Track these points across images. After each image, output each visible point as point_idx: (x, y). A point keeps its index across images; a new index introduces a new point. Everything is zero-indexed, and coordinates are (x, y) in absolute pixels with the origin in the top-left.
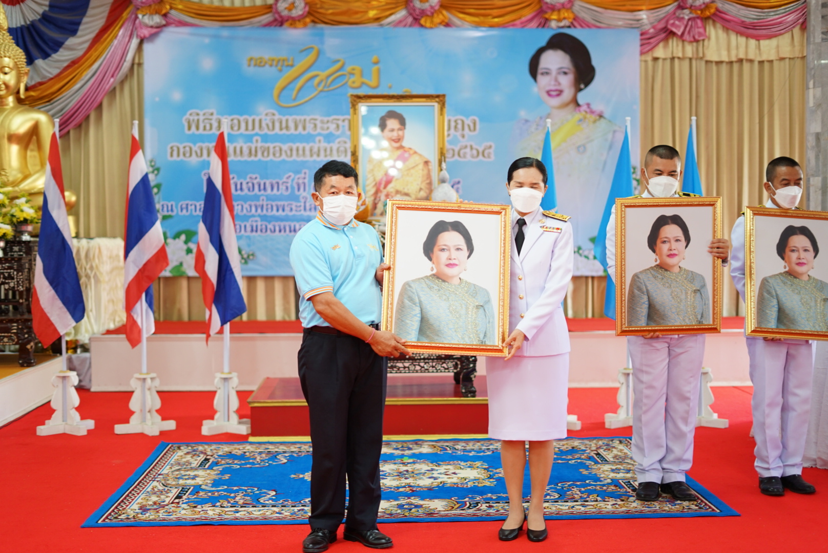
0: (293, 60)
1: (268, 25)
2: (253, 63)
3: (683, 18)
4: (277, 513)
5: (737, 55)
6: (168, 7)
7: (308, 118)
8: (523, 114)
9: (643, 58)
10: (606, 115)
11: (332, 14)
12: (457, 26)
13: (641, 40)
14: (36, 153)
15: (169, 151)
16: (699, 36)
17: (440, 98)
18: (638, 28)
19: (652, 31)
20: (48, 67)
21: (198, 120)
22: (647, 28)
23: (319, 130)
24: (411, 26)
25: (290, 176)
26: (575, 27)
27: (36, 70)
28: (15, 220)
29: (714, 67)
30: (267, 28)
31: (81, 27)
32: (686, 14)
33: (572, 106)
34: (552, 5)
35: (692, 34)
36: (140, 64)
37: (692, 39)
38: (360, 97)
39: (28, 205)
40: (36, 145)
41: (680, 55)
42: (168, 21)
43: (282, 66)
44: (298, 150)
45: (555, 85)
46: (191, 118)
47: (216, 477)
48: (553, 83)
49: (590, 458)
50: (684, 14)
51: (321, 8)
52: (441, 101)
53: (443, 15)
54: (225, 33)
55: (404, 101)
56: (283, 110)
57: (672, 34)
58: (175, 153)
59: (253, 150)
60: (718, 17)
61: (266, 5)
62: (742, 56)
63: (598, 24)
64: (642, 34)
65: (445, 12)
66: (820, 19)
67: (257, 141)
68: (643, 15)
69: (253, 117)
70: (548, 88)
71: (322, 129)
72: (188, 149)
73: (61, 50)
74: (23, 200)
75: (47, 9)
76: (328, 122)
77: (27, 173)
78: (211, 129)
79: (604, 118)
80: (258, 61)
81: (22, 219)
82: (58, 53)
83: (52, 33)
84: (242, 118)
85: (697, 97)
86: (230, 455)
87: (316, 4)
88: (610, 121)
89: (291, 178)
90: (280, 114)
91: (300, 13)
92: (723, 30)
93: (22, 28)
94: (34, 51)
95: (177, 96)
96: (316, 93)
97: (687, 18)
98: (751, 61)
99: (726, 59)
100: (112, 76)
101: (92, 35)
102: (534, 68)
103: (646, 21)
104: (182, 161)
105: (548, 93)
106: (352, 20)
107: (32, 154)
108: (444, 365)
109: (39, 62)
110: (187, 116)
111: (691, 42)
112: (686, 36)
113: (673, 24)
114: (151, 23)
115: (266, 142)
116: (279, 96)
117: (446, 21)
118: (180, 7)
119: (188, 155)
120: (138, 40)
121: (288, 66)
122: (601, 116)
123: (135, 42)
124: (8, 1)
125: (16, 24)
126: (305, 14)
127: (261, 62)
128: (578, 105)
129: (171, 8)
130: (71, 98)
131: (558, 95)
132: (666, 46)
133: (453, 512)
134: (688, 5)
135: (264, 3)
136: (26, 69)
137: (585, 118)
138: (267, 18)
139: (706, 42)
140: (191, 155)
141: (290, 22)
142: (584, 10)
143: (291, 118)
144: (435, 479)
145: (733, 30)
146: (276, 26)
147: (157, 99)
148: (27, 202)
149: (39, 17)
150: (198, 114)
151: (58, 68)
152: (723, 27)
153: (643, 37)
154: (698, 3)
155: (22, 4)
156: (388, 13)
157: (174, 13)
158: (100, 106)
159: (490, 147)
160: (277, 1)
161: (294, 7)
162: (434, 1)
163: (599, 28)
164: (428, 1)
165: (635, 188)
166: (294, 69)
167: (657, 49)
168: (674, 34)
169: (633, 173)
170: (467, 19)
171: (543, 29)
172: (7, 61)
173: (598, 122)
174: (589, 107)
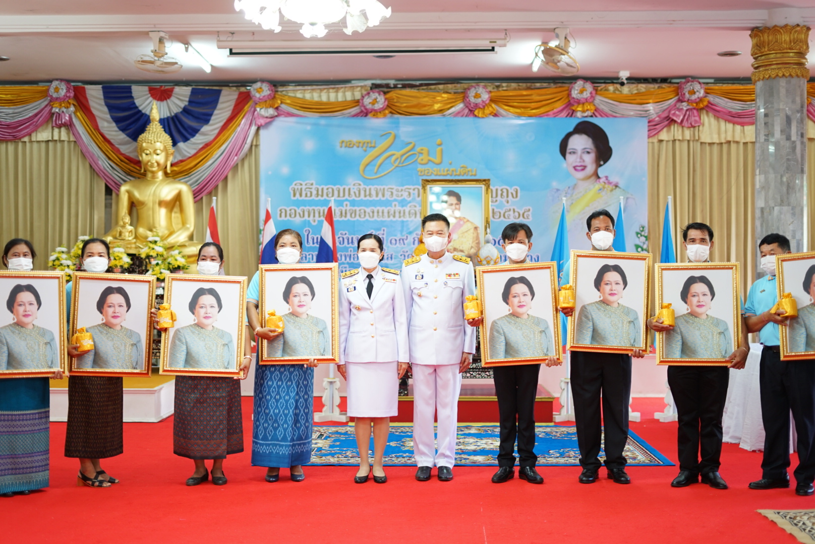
0: (375, 143)
1: (356, 115)
2: (344, 145)
3: (682, 109)
5: (725, 138)
6: (279, 102)
7: (386, 188)
8: (555, 184)
9: (651, 140)
10: (620, 185)
11: (405, 107)
12: (503, 116)
13: (649, 126)
14: (178, 215)
15: (279, 213)
16: (695, 123)
17: (486, 182)
18: (646, 117)
19: (657, 119)
20: (187, 148)
21: (301, 189)
22: (654, 117)
23: (394, 197)
24: (466, 116)
26: (596, 116)
27: (179, 151)
28: (171, 267)
29: (708, 148)
30: (355, 118)
31: (213, 118)
32: (685, 106)
33: (593, 178)
34: (577, 99)
35: (689, 122)
36: (257, 146)
37: (690, 126)
38: (428, 181)
40: (179, 208)
41: (680, 138)
42: (279, 113)
43: (367, 147)
44: (378, 212)
45: (580, 162)
46: (296, 187)
47: (331, 444)
48: (578, 160)
50: (682, 106)
51: (397, 102)
52: (487, 184)
53: (492, 107)
54: (323, 122)
55: (461, 183)
56: (366, 181)
57: (673, 121)
58: (283, 214)
59: (344, 212)
60: (710, 108)
61: (355, 100)
62: (729, 139)
63: (614, 114)
64: (649, 122)
65: (493, 105)
66: (763, 125)
67: (347, 205)
68: (651, 107)
69: (343, 187)
70: (575, 164)
71: (398, 196)
72: (293, 211)
73: (197, 135)
75: (187, 103)
76: (402, 190)
77: (172, 230)
78: (311, 196)
79: (620, 188)
80: (348, 144)
81: (176, 266)
82: (195, 138)
83: (190, 122)
84: (335, 188)
85: (694, 171)
86: (337, 432)
87: (393, 99)
88: (624, 190)
90: (364, 184)
91: (381, 106)
92: (715, 118)
93: (168, 118)
94: (177, 136)
95: (285, 170)
96: (393, 167)
97: (685, 109)
98: (737, 142)
99: (716, 140)
100: (236, 155)
101: (221, 124)
102: (563, 149)
103: (652, 112)
104: (288, 220)
105: (575, 168)
106: (421, 112)
107: (175, 215)
108: (487, 373)
109: (181, 145)
110: (293, 186)
111: (689, 127)
112: (685, 123)
113: (674, 114)
114: (267, 115)
115: (354, 206)
116: (364, 170)
117: (495, 112)
118: (288, 101)
119: (293, 216)
120: (256, 128)
121: (371, 147)
122: (616, 186)
123: (254, 129)
124: (157, 98)
125: (164, 116)
126: (385, 107)
127: (350, 144)
128: (599, 177)
129: (282, 103)
130: (204, 171)
131: (583, 170)
132: (669, 131)
133: (489, 461)
134: (686, 99)
135: (353, 99)
136: (171, 150)
137: (604, 188)
138: (355, 110)
139: (701, 128)
140: (295, 216)
141: (373, 113)
142: (604, 103)
143: (373, 188)
144: (478, 446)
145: (723, 119)
146: (362, 116)
147: (270, 173)
149: (181, 110)
150: (301, 185)
151: (195, 149)
152: (715, 116)
153: (651, 124)
154: (694, 97)
155: (168, 100)
156: (449, 106)
157: (284, 107)
158: (226, 178)
159: (529, 210)
160: (363, 97)
161: (377, 102)
162: (485, 96)
163: (615, 117)
164: (480, 97)
165: (644, 243)
166: (376, 149)
167: (661, 133)
168: (675, 122)
169: (642, 231)
170: (511, 110)
171: (571, 118)
172: (159, 145)
173: (614, 191)
174: (607, 179)
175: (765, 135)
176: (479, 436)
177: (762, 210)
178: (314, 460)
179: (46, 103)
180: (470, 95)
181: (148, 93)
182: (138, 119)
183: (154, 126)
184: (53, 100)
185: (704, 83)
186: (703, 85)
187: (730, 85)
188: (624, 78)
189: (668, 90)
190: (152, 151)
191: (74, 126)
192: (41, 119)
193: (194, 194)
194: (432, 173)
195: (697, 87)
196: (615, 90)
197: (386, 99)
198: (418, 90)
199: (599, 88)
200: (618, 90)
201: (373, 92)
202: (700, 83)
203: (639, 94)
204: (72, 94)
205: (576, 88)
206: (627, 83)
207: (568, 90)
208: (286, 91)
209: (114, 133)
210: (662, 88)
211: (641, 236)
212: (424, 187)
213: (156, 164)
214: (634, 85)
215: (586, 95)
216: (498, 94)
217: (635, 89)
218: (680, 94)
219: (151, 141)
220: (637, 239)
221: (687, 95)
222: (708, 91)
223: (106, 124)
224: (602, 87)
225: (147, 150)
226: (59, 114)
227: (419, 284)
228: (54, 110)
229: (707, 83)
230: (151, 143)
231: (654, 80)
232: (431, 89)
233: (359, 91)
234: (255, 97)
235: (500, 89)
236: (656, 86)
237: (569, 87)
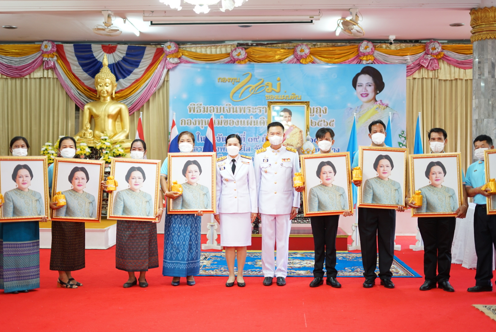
0: (239, 79)
1: (228, 62)
2: (220, 80)
3: (428, 59)
5: (454, 77)
6: (181, 54)
7: (246, 107)
8: (349, 105)
9: (408, 78)
10: (389, 106)
11: (258, 57)
12: (318, 63)
13: (407, 69)
14: (120, 123)
15: (181, 122)
16: (435, 68)
17: (307, 103)
18: (406, 64)
19: (412, 65)
20: (125, 82)
21: (194, 107)
22: (410, 63)
23: (251, 113)
24: (295, 63)
26: (375, 63)
28: (115, 155)
29: (443, 83)
30: (227, 64)
31: (141, 64)
32: (429, 57)
33: (373, 101)
34: (363, 53)
35: (432, 67)
36: (167, 81)
37: (433, 69)
38: (271, 102)
39: (121, 148)
40: (120, 119)
41: (426, 77)
42: (181, 61)
43: (234, 82)
44: (241, 122)
45: (365, 91)
46: (191, 106)
47: (212, 263)
48: (364, 90)
50: (428, 57)
51: (252, 55)
53: (311, 58)
54: (208, 66)
55: (291, 104)
56: (234, 102)
57: (422, 66)
58: (183, 123)
59: (220, 122)
60: (445, 58)
62: (456, 77)
63: (386, 62)
64: (407, 67)
65: (312, 56)
66: (478, 68)
67: (222, 117)
68: (408, 58)
69: (220, 106)
70: (361, 93)
71: (253, 112)
72: (189, 121)
73: (131, 74)
74: (118, 146)
75: (125, 55)
76: (256, 108)
77: (116, 132)
78: (200, 112)
79: (389, 107)
80: (223, 80)
81: (118, 154)
82: (130, 76)
83: (127, 66)
84: (215, 107)
85: (435, 97)
86: (215, 256)
87: (251, 53)
88: (391, 109)
90: (233, 105)
91: (243, 57)
92: (448, 65)
93: (113, 64)
94: (119, 75)
95: (185, 96)
96: (251, 94)
97: (429, 59)
98: (462, 80)
99: (448, 78)
100: (155, 87)
101: (146, 68)
102: (355, 83)
103: (409, 60)
104: (186, 126)
105: (361, 95)
106: (267, 60)
107: (118, 123)
108: (307, 220)
109: (121, 80)
110: (189, 105)
111: (432, 70)
112: (429, 68)
113: (423, 62)
114: (173, 62)
115: (226, 118)
116: (233, 96)
117: (312, 61)
118: (187, 54)
119: (189, 124)
120: (167, 70)
121: (237, 82)
122: (387, 106)
123: (165, 70)
124: (107, 52)
126: (246, 57)
127: (224, 80)
128: (376, 101)
129: (183, 55)
130: (135, 97)
131: (366, 96)
132: (419, 72)
135: (226, 52)
136: (115, 83)
137: (379, 107)
138: (228, 59)
139: (439, 70)
140: (191, 124)
141: (238, 61)
142: (380, 55)
143: (238, 107)
144: (302, 265)
145: (453, 65)
146: (231, 63)
147: (175, 98)
148: (120, 146)
149: (121, 59)
150: (194, 105)
151: (130, 83)
152: (448, 63)
153: (408, 68)
154: (435, 52)
155: (113, 53)
156: (285, 57)
157: (184, 57)
158: (149, 101)
159: (334, 121)
160: (232, 51)
161: (240, 54)
162: (307, 51)
163: (387, 64)
164: (304, 51)
165: (404, 141)
166: (240, 83)
167: (415, 74)
168: (423, 67)
169: (403, 134)
170: (323, 60)
171: (359, 64)
172: (108, 81)
173: (386, 109)
174: (381, 102)
175: (479, 75)
176: (302, 259)
177: (477, 121)
178: (201, 272)
179: (39, 55)
180: (298, 50)
181: (101, 48)
182: (95, 65)
183: (105, 69)
184: (44, 53)
185: (441, 43)
186: (440, 44)
187: (457, 44)
188: (392, 40)
189: (419, 47)
190: (104, 84)
191: (57, 69)
192: (36, 65)
193: (129, 111)
194: (274, 98)
195: (437, 45)
196: (387, 47)
197: (246, 53)
198: (266, 47)
199: (377, 46)
200: (389, 47)
201: (238, 48)
202: (438, 43)
203: (401, 50)
204: (55, 49)
205: (363, 46)
206: (394, 43)
207: (357, 47)
208: (185, 47)
209: (81, 73)
210: (415, 46)
211: (402, 137)
212: (269, 106)
213: (106, 92)
214: (398, 44)
215: (369, 50)
216: (315, 49)
217: (399, 46)
218: (426, 50)
219: (103, 78)
220: (400, 139)
221: (431, 51)
222: (444, 48)
223: (76, 68)
224: (378, 45)
225: (101, 83)
226: (47, 62)
227: (265, 165)
228: (44, 59)
229: (443, 43)
231: (411, 41)
232: (274, 46)
234: (167, 51)
235: (316, 47)
236: (412, 45)
237: (358, 45)
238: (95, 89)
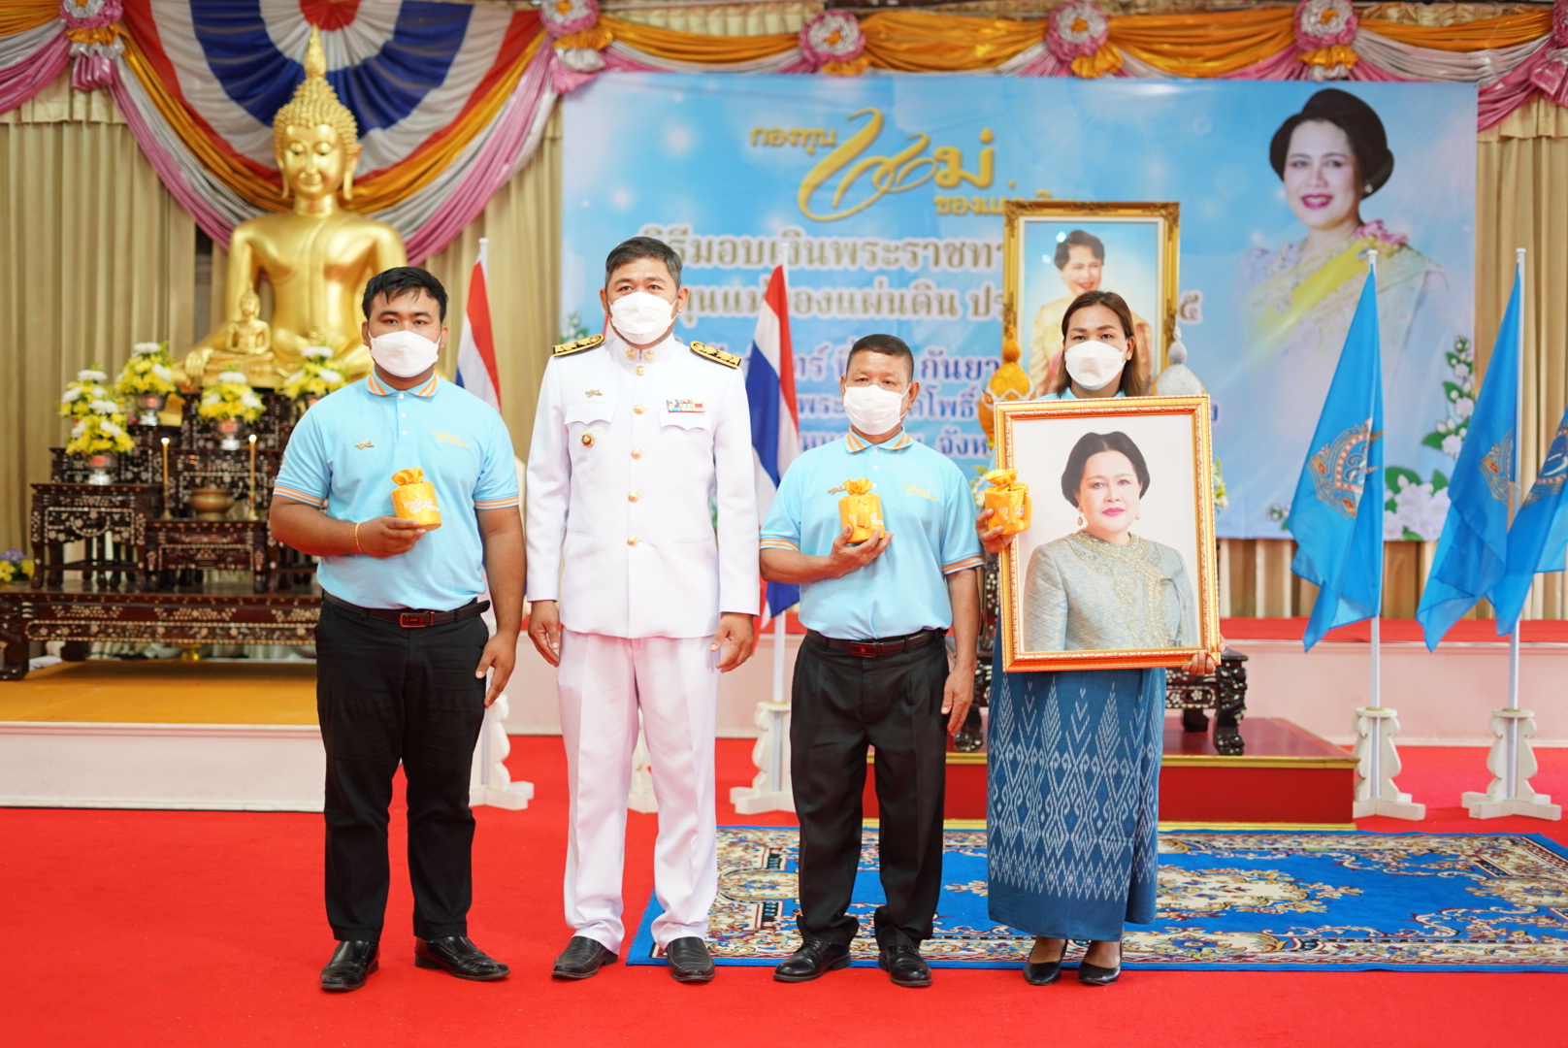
0: (835, 136)
1: (791, 70)
2: (762, 139)
3: (1559, 64)
4: (961, 949)
6: (609, 35)
7: (860, 241)
8: (1257, 238)
9: (1483, 137)
10: (1410, 243)
11: (909, 51)
12: (1139, 76)
13: (1480, 103)
17: (1169, 210)
18: (1476, 81)
19: (1500, 86)
20: (393, 142)
22: (1491, 81)
23: (880, 265)
24: (1051, 74)
25: (826, 347)
26: (1357, 79)
27: (371, 150)
30: (789, 75)
31: (452, 71)
32: (1565, 56)
33: (1348, 225)
34: (1315, 37)
36: (554, 140)
38: (1021, 206)
41: (1552, 133)
42: (609, 61)
43: (815, 145)
44: (840, 300)
45: (1318, 186)
48: (1314, 181)
49: (1473, 869)
50: (1561, 56)
51: (887, 40)
52: (1171, 214)
53: (1113, 54)
54: (712, 84)
55: (1102, 213)
56: (815, 226)
57: (1539, 92)
61: (787, 34)
63: (1401, 74)
64: (1481, 94)
65: (1115, 50)
68: (1485, 58)
69: (761, 238)
70: (1305, 192)
71: (887, 262)
73: (415, 113)
75: (390, 37)
76: (897, 248)
79: (1410, 248)
80: (771, 136)
82: (410, 118)
83: (399, 81)
84: (739, 240)
87: (879, 33)
88: (1418, 254)
89: (827, 351)
90: (810, 233)
91: (851, 48)
93: (345, 72)
94: (368, 115)
95: (622, 199)
96: (876, 195)
101: (472, 87)
103: (1488, 69)
105: (1305, 200)
106: (944, 63)
109: (376, 134)
113: (1540, 75)
114: (580, 65)
116: (808, 200)
117: (1119, 65)
118: (631, 35)
120: (554, 96)
121: (826, 145)
122: (1402, 245)
123: (548, 98)
124: (321, 22)
125: (336, 64)
126: (860, 50)
127: (776, 138)
128: (1361, 224)
129: (615, 38)
130: (431, 198)
131: (1323, 205)
132: (1525, 116)
133: (1280, 955)
135: (782, 31)
136: (354, 145)
138: (789, 57)
141: (831, 64)
142: (1376, 47)
143: (828, 241)
144: (1211, 897)
146: (804, 72)
147: (586, 204)
149: (375, 52)
151: (410, 145)
153: (1484, 98)
155: (347, 29)
156: (1010, 50)
157: (619, 47)
158: (481, 217)
159: (1196, 298)
160: (807, 27)
161: (840, 37)
162: (1098, 28)
163: (1403, 80)
164: (1086, 29)
165: (1465, 380)
166: (836, 151)
167: (1508, 120)
168: (1542, 93)
169: (1461, 351)
170: (1157, 63)
171: (1297, 83)
172: (325, 132)
173: (1396, 255)
174: (1380, 228)
176: (1190, 864)
179: (56, 32)
180: (1062, 24)
181: (298, 10)
182: (274, 74)
183: (314, 87)
184: (72, 24)
189: (1526, 17)
190: (308, 145)
191: (123, 87)
192: (44, 70)
193: (408, 252)
194: (969, 209)
196: (1403, 17)
197: (862, 32)
198: (937, 10)
199: (1366, 12)
200: (1410, 18)
201: (833, 15)
203: (1458, 27)
204: (118, 12)
205: (1315, 10)
207: (1292, 15)
208: (625, 10)
209: (217, 106)
210: (1514, 13)
211: (1459, 362)
212: (1011, 223)
213: (318, 178)
214: (1447, 6)
215: (1337, 26)
216: (1128, 22)
217: (1451, 14)
218: (1556, 27)
219: (308, 121)
220: (1449, 370)
223: (197, 84)
224: (1372, 10)
225: (297, 142)
226: (87, 58)
228: (75, 49)
230: (308, 127)
232: (967, 10)
233: (798, 13)
234: (554, 22)
235: (1133, 11)
236: (1500, 8)
237: (1294, 9)
238: (272, 167)
